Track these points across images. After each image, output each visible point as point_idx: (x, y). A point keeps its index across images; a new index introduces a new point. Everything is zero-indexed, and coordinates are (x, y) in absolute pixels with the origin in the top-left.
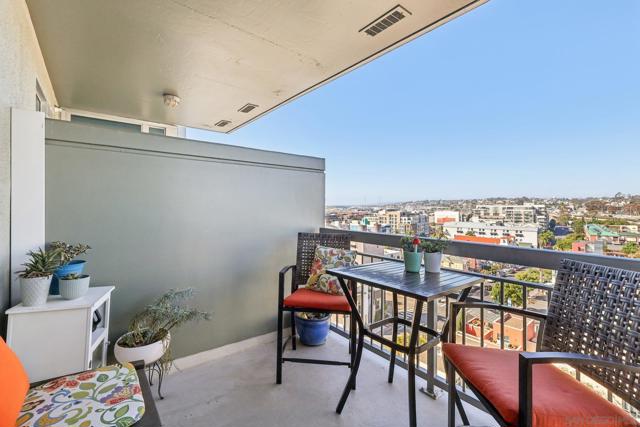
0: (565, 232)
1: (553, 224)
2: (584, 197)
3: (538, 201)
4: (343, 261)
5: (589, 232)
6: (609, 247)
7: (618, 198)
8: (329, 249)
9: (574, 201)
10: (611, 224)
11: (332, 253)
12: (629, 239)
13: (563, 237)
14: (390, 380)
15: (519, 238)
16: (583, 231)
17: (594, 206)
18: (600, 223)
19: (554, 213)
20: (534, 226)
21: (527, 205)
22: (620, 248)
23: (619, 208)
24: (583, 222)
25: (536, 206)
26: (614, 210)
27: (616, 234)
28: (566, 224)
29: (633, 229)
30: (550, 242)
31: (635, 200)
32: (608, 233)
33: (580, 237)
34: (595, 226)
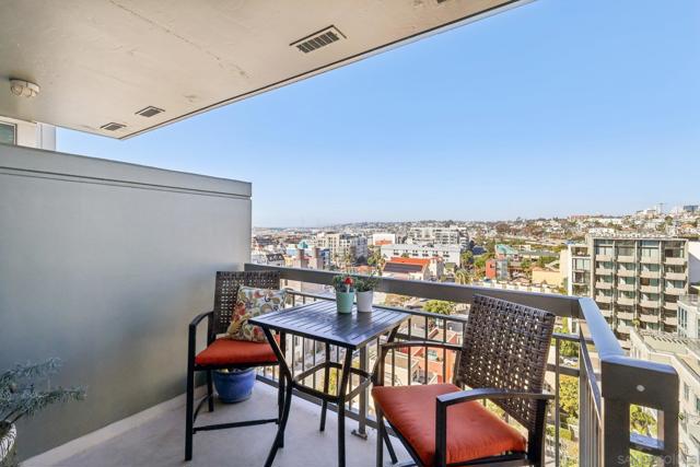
0: (479, 251)
1: (472, 244)
2: (495, 221)
3: (461, 224)
4: (272, 303)
5: (498, 251)
6: (512, 264)
7: (518, 222)
8: (254, 290)
9: (488, 224)
10: (513, 244)
11: (258, 295)
12: (526, 257)
13: (480, 256)
14: (322, 429)
15: (445, 258)
16: (494, 250)
17: (502, 228)
18: (506, 243)
19: (473, 235)
20: (458, 247)
21: (452, 227)
22: (519, 264)
23: (520, 231)
24: (494, 242)
25: (460, 229)
26: (516, 232)
27: (517, 253)
28: (482, 244)
29: (527, 248)
30: (471, 261)
31: (529, 223)
32: (511, 252)
33: (492, 256)
34: (503, 246)
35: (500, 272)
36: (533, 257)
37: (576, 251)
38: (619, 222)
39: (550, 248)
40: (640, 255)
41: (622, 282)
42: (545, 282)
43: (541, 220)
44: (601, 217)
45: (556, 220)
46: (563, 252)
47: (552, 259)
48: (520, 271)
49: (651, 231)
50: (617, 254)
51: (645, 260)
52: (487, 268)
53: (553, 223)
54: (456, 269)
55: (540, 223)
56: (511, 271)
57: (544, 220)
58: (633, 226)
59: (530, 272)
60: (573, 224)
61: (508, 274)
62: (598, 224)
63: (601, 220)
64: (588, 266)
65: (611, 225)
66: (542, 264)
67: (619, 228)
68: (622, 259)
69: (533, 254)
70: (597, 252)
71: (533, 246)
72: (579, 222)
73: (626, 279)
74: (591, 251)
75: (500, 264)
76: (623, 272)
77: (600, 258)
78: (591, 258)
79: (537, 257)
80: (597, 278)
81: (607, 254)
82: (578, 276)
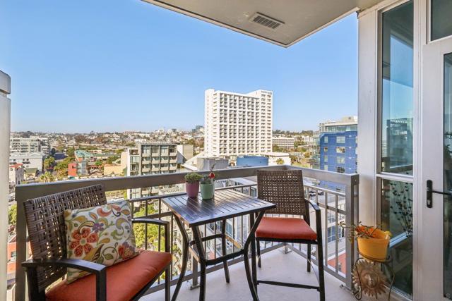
0: (62, 157)
1: (53, 151)
2: (74, 133)
3: (41, 134)
5: (78, 155)
6: (90, 164)
7: (92, 134)
9: (67, 135)
10: (89, 149)
12: (98, 158)
13: (62, 160)
15: (25, 165)
16: (73, 155)
17: (80, 139)
18: (83, 149)
19: (54, 144)
20: (40, 155)
21: (32, 138)
22: (94, 163)
23: (93, 140)
24: (74, 149)
25: (41, 139)
26: (90, 141)
27: (92, 156)
28: (63, 151)
29: (99, 152)
30: (52, 165)
31: (99, 135)
32: (88, 155)
33: (73, 159)
34: (81, 151)
35: (80, 171)
36: (104, 158)
37: (132, 152)
38: (148, 135)
39: (114, 151)
40: (160, 152)
41: (154, 167)
42: (113, 173)
43: (107, 133)
44: (140, 133)
45: (117, 134)
46: (123, 153)
47: (116, 158)
48: (95, 168)
49: (161, 140)
50: (152, 152)
51: (163, 155)
52: (70, 169)
53: (115, 135)
54: (38, 173)
55: (107, 136)
56: (89, 169)
57: (109, 133)
58: (154, 138)
59: (103, 168)
60: (127, 137)
61: (87, 171)
62: (139, 137)
63: (140, 135)
64: (139, 160)
65: (145, 137)
66: (110, 161)
67: (148, 139)
68: (154, 155)
69: (104, 156)
70: (142, 152)
71: (103, 150)
72: (130, 135)
73: (155, 165)
74: (139, 152)
75: (80, 165)
76: (154, 162)
77: (144, 155)
78: (140, 155)
79: (106, 158)
80: (143, 166)
81: (147, 153)
82: (133, 166)
